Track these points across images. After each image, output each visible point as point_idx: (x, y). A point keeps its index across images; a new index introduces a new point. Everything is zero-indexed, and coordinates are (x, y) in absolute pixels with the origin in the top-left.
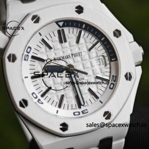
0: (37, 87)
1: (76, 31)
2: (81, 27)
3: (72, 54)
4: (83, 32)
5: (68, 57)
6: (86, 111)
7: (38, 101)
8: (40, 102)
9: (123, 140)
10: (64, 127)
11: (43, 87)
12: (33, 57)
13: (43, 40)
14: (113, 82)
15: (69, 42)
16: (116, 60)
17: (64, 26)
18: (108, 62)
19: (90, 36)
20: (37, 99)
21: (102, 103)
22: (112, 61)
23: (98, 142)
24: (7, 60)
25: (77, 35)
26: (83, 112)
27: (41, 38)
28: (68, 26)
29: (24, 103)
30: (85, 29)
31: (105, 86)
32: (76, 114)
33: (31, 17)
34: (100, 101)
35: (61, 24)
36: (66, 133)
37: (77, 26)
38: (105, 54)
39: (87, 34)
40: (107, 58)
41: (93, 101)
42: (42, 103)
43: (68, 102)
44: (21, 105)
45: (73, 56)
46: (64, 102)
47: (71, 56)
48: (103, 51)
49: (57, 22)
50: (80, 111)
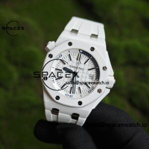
1: (87, 58)
2: (90, 57)
4: (90, 60)
6: (72, 96)
9: (85, 119)
10: (58, 98)
13: (69, 55)
14: (91, 90)
17: (82, 53)
19: (92, 64)
21: (81, 96)
23: (72, 113)
24: (48, 56)
26: (70, 96)
27: (68, 53)
28: (84, 54)
30: (91, 59)
31: (87, 89)
32: (67, 95)
33: (68, 42)
35: (81, 51)
36: (57, 101)
37: (88, 56)
38: (95, 75)
39: (91, 62)
40: (95, 78)
41: (78, 93)
48: (95, 73)
49: (79, 50)
50: (69, 94)
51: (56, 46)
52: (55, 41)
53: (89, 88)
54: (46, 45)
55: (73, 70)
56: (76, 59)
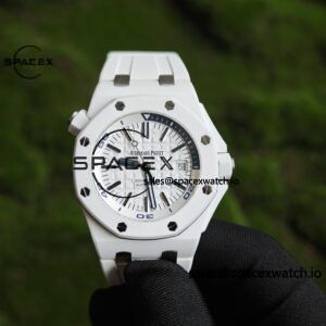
1: (163, 127)
2: (168, 124)
3: (152, 152)
4: (169, 130)
5: (147, 153)
6: (151, 216)
7: (102, 193)
8: (104, 194)
10: (122, 227)
11: (112, 179)
12: (109, 146)
13: (124, 130)
14: (189, 192)
15: (152, 137)
16: (199, 168)
17: (150, 119)
18: (189, 169)
19: (177, 136)
20: (102, 191)
21: (171, 211)
22: (193, 169)
24: (78, 143)
25: (163, 131)
26: (148, 217)
28: (154, 120)
29: (86, 192)
30: (173, 127)
31: (180, 194)
32: (140, 216)
33: (115, 103)
34: (170, 209)
35: (147, 116)
36: (123, 234)
37: (164, 123)
38: (189, 160)
39: (174, 133)
40: (189, 164)
41: (162, 207)
42: (106, 196)
43: (134, 202)
44: (82, 193)
45: (153, 154)
47: (150, 153)
48: (188, 156)
49: (143, 114)
50: (145, 214)
51: (90, 119)
52: (87, 109)
53: (184, 188)
54: (69, 123)
56: (140, 136)
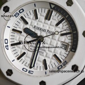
0: (13, 37)
2: (65, 16)
3: (48, 30)
5: (44, 30)
6: (32, 72)
7: (6, 46)
8: (7, 47)
11: (16, 40)
12: (22, 18)
13: (35, 11)
14: (63, 65)
15: (52, 21)
16: (75, 52)
17: (54, 9)
18: (69, 50)
20: (6, 45)
21: (46, 74)
22: (71, 51)
25: (60, 20)
26: (29, 72)
30: (67, 19)
32: (24, 70)
34: (46, 72)
35: (53, 6)
36: (8, 77)
38: (70, 44)
39: (66, 24)
40: (70, 47)
42: (8, 49)
43: (25, 59)
45: (48, 32)
46: (23, 58)
47: (47, 31)
48: (70, 41)
49: (51, 4)
50: (29, 69)
55: (39, 33)
56: (44, 18)
